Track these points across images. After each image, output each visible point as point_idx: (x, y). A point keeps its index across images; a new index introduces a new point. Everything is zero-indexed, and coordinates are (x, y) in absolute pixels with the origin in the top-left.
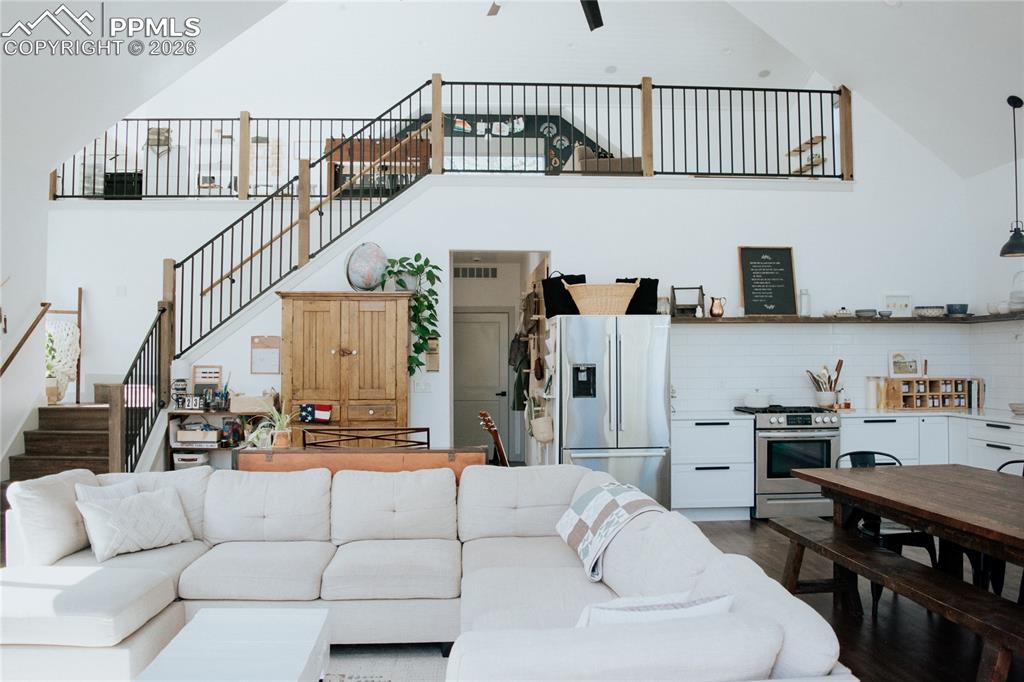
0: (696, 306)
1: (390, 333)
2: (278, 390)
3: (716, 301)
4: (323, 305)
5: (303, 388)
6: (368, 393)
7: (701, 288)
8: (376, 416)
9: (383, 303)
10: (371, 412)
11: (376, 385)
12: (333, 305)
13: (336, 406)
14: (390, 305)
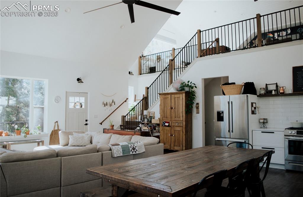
0: (272, 90)
1: (181, 103)
2: (160, 117)
3: (281, 88)
4: (167, 96)
5: (164, 117)
6: (177, 119)
7: (276, 84)
8: (178, 125)
9: (179, 95)
10: (177, 124)
11: (178, 117)
12: (169, 96)
13: (170, 123)
14: (181, 95)
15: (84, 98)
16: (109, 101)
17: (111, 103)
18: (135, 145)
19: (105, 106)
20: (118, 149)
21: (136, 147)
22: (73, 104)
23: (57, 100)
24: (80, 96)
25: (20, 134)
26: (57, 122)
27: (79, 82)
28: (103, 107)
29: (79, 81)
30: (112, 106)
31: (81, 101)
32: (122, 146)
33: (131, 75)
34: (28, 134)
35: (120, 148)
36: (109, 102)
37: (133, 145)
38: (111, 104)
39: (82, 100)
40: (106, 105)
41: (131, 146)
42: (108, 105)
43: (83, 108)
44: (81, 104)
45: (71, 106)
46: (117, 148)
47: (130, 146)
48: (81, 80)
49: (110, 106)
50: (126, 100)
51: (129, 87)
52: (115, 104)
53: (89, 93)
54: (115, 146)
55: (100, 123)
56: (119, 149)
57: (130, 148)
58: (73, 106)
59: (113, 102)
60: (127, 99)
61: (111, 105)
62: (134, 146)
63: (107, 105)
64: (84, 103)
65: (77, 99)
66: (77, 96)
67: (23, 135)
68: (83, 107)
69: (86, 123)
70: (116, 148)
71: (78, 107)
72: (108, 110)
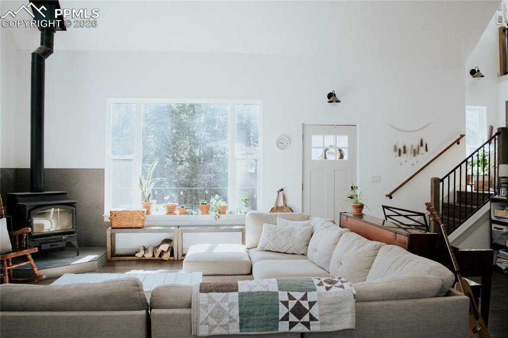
15: (346, 138)
16: (412, 141)
17: (415, 147)
18: (311, 296)
19: (400, 155)
20: (222, 305)
21: (311, 304)
22: (321, 151)
23: (282, 143)
24: (336, 134)
25: (208, 213)
26: (282, 190)
27: (331, 102)
28: (396, 156)
29: (332, 99)
30: (418, 153)
31: (339, 145)
32: (242, 295)
33: (476, 78)
34: (224, 213)
35: (231, 305)
36: (412, 146)
37: (298, 296)
38: (417, 149)
39: (343, 142)
40: (401, 151)
41: (286, 298)
42: (409, 151)
43: (346, 161)
44: (340, 151)
45: (316, 155)
46: (218, 300)
47: (283, 296)
48: (335, 95)
49: (414, 155)
50: (459, 139)
51: (467, 107)
52: (427, 150)
53: (358, 125)
54: (214, 295)
55: (387, 196)
56: (225, 306)
57: (281, 306)
58: (322, 156)
59: (422, 145)
60: (462, 136)
61: (415, 153)
62: (305, 298)
63: (405, 152)
64: (347, 150)
65: (329, 140)
66: (329, 133)
67: (213, 214)
68: (345, 157)
69: (351, 193)
70: (211, 301)
71: (333, 157)
72: (410, 164)
